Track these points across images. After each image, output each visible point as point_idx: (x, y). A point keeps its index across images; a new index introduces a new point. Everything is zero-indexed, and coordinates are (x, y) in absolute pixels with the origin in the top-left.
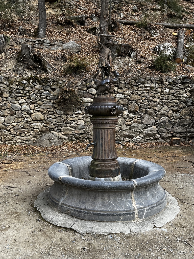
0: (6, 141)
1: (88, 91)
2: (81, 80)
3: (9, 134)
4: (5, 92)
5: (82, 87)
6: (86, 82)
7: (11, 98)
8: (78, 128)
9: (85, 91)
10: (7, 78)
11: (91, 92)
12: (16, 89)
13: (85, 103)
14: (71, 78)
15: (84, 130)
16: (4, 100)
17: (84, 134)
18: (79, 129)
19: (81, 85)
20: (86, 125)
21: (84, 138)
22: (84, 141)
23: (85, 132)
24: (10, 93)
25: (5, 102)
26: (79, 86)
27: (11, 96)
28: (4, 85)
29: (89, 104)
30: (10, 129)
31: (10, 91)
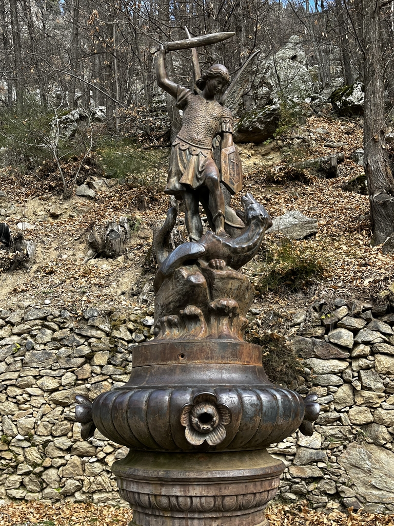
0: (94, 492)
1: (326, 339)
2: (306, 306)
3: (104, 470)
4: (100, 351)
5: (309, 327)
6: (320, 310)
7: (114, 365)
8: (299, 458)
9: (317, 337)
10: (109, 313)
11: (336, 341)
12: (129, 342)
13: (321, 374)
14: (277, 302)
15: (321, 465)
16: (95, 373)
17: (323, 482)
18: (304, 462)
19: (305, 320)
20: (327, 448)
21: (325, 493)
22: (324, 507)
23: (325, 474)
24: (112, 354)
25: (98, 378)
26: (299, 324)
27: (113, 362)
28: (99, 332)
29: (332, 378)
30: (105, 458)
31: (112, 346)
